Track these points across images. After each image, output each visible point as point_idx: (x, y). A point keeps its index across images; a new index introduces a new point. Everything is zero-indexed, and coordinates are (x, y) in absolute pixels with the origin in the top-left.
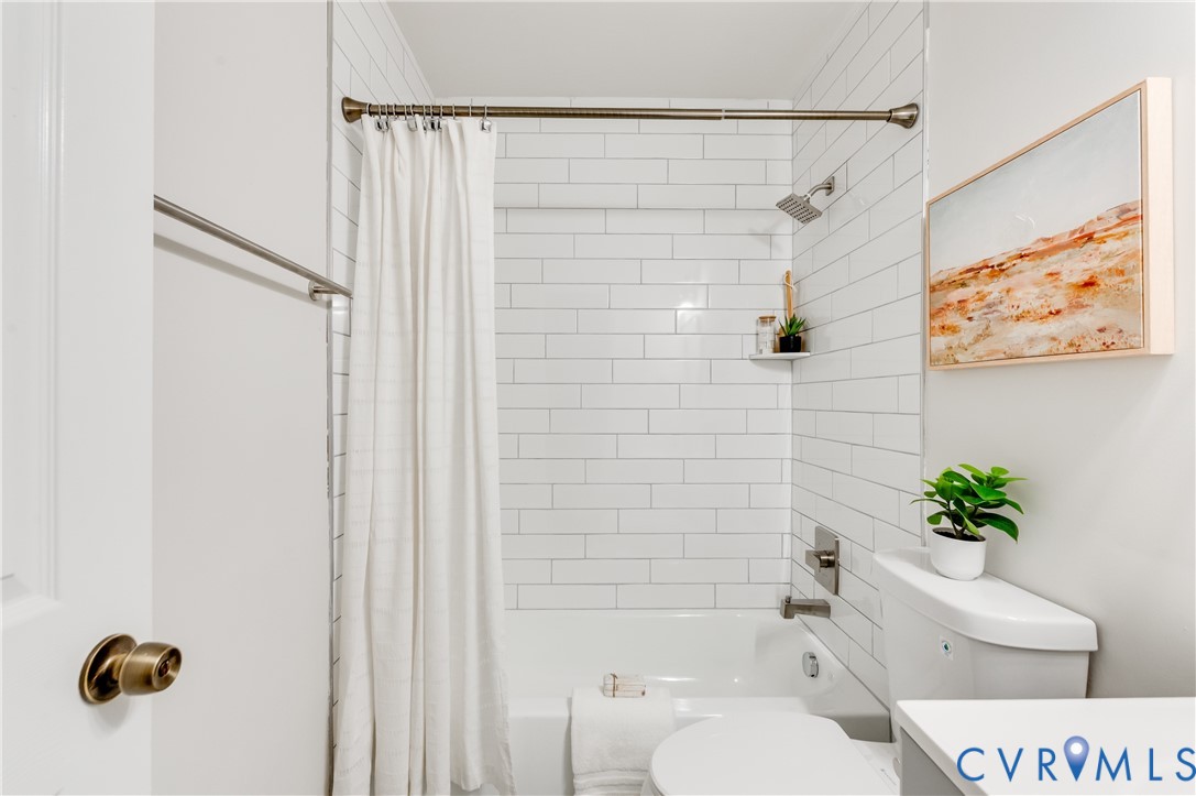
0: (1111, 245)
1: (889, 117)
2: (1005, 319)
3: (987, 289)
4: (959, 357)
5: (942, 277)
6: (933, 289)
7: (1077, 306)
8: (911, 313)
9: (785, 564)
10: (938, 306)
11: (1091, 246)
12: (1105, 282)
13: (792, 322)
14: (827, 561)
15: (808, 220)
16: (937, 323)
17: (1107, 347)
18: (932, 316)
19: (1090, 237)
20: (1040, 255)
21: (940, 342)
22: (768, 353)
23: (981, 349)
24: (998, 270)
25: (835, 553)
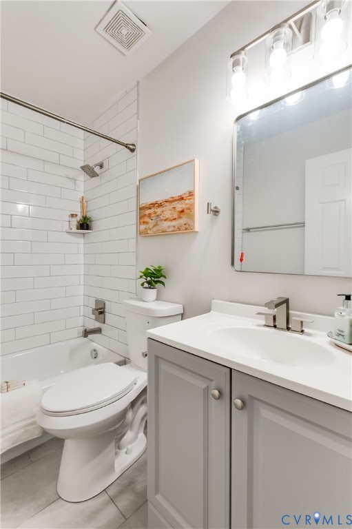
0: (187, 201)
1: (126, 146)
2: (162, 220)
3: (157, 211)
4: (149, 232)
5: (143, 205)
6: (140, 209)
7: (180, 217)
8: (133, 217)
9: (81, 318)
10: (142, 215)
11: (183, 201)
12: (186, 211)
13: (85, 218)
14: (100, 311)
15: (93, 177)
16: (142, 221)
17: (186, 229)
18: (140, 218)
19: (182, 199)
20: (171, 202)
21: (143, 227)
22: (74, 230)
23: (155, 229)
24: (160, 205)
25: (104, 308)
